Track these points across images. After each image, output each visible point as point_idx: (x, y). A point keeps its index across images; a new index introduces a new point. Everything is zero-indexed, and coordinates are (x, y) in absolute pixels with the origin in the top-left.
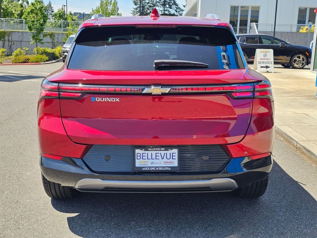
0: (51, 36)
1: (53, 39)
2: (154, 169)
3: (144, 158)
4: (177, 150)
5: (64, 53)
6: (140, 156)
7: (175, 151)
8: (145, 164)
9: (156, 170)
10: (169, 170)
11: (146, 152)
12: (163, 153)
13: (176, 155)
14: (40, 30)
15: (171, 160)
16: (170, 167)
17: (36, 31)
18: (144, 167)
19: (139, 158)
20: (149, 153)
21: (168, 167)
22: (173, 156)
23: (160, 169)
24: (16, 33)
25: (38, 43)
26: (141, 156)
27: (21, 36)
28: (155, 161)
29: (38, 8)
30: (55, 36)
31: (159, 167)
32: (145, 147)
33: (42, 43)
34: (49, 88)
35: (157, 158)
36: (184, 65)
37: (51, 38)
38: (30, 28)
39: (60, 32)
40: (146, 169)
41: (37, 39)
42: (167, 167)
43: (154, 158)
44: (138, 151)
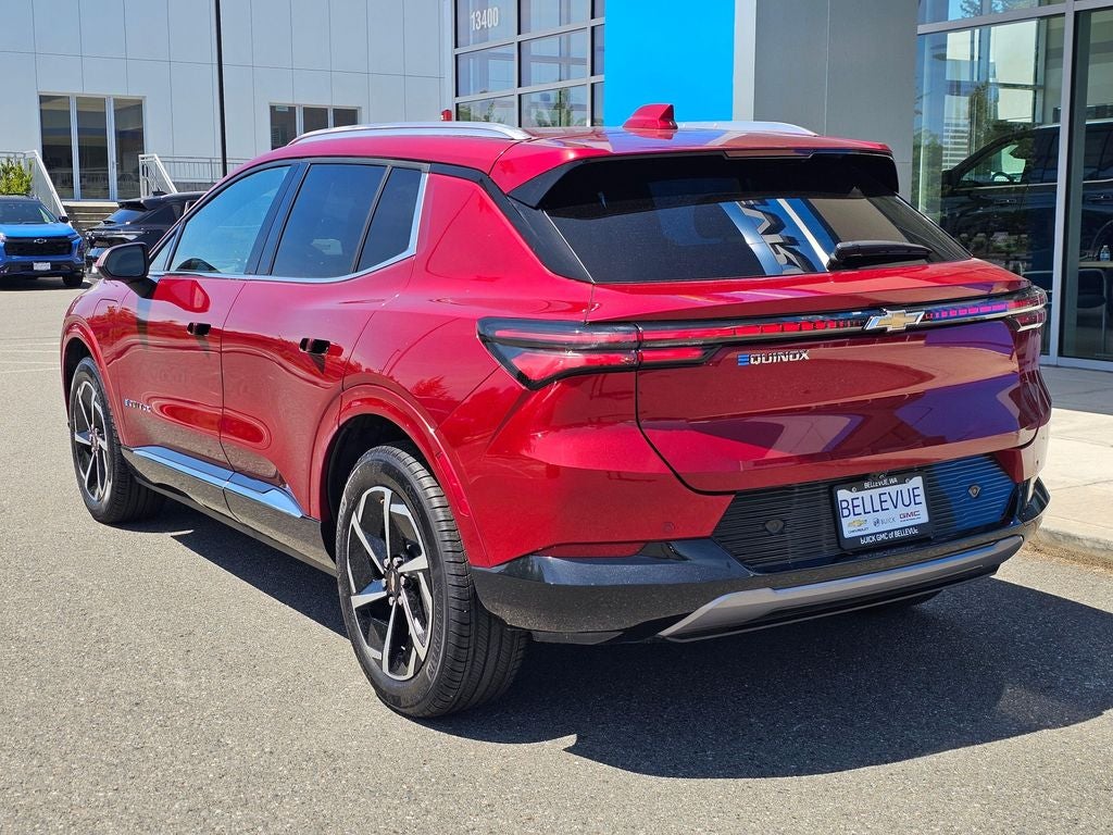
2: (883, 536)
3: (857, 510)
4: (920, 478)
6: (847, 508)
7: (917, 481)
8: (863, 527)
9: (889, 541)
10: (916, 535)
11: (860, 494)
12: (893, 490)
13: (921, 491)
15: (913, 508)
16: (915, 526)
18: (863, 537)
19: (846, 512)
20: (866, 494)
21: (912, 526)
22: (914, 496)
23: (897, 534)
26: (851, 507)
28: (881, 515)
31: (893, 530)
32: (856, 481)
34: (603, 341)
35: (885, 506)
40: (868, 540)
42: (909, 527)
43: (877, 507)
44: (842, 494)
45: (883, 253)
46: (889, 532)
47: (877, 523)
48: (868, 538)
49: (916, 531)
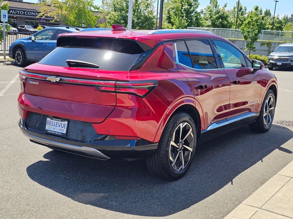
0: (268, 45)
1: (270, 48)
2: (53, 132)
5: (269, 60)
7: (66, 122)
9: (54, 134)
10: (60, 135)
11: (52, 121)
12: (60, 122)
13: (66, 125)
14: (254, 39)
15: (63, 128)
17: (251, 40)
18: (49, 130)
19: (48, 123)
20: (54, 121)
21: (61, 133)
22: (64, 126)
23: (56, 133)
24: (238, 41)
25: (251, 50)
26: (49, 123)
27: (242, 44)
28: (55, 127)
29: (254, 20)
30: (271, 45)
33: (255, 51)
35: (57, 125)
36: (84, 64)
37: (268, 46)
38: (246, 37)
39: (277, 41)
41: (251, 47)
42: (60, 133)
43: (55, 125)
44: (48, 119)
45: (82, 64)
46: (55, 132)
47: (54, 129)
48: (50, 131)
49: (61, 134)
